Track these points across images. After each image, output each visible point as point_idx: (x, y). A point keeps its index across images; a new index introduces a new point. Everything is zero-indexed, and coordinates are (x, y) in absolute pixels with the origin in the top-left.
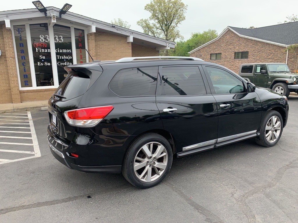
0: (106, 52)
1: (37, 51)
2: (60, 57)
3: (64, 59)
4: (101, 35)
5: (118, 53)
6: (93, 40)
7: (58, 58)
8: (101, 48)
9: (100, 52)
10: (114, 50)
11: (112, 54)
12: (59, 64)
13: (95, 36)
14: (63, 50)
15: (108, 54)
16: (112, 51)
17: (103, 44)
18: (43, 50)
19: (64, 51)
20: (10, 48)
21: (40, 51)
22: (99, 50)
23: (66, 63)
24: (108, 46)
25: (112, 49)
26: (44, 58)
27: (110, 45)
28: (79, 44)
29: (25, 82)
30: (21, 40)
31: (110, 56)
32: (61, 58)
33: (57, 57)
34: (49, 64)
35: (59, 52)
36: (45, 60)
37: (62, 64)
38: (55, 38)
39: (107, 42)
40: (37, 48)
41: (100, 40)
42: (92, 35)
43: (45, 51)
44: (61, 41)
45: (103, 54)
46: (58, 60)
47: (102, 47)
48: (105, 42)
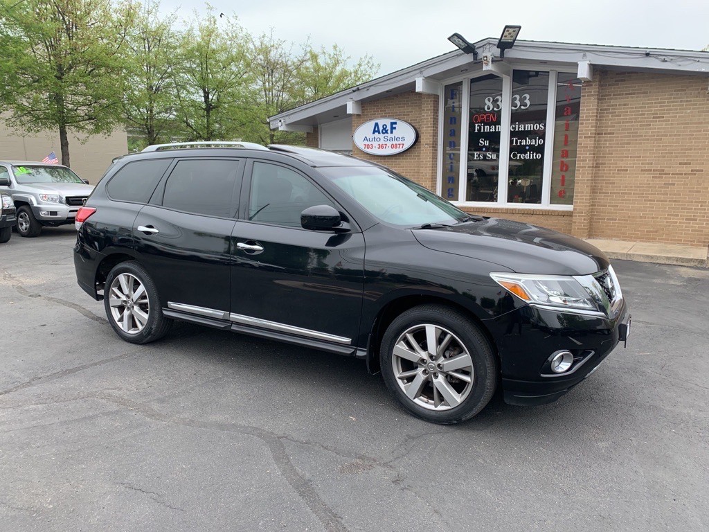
0: (632, 126)
1: (476, 131)
2: (519, 141)
3: (526, 145)
4: (625, 81)
5: (672, 124)
6: (593, 95)
7: (514, 144)
8: (617, 116)
9: (614, 126)
10: (659, 117)
11: (650, 129)
12: (515, 155)
13: (600, 86)
14: (527, 125)
15: (638, 129)
16: (652, 121)
17: (625, 105)
18: (487, 129)
19: (530, 127)
20: (428, 127)
21: (482, 131)
22: (611, 120)
23: (530, 153)
24: (641, 107)
25: (653, 114)
26: (487, 143)
27: (647, 104)
28: (566, 109)
29: (449, 190)
30: (453, 111)
31: (642, 136)
32: (521, 142)
33: (511, 142)
34: (494, 157)
35: (517, 130)
36: (488, 149)
37: (520, 156)
38: (513, 100)
39: (637, 97)
40: (476, 125)
41: (619, 95)
42: (591, 85)
43: (490, 129)
44: (525, 105)
45: (623, 130)
46: (513, 149)
47: (622, 112)
48: (632, 97)
